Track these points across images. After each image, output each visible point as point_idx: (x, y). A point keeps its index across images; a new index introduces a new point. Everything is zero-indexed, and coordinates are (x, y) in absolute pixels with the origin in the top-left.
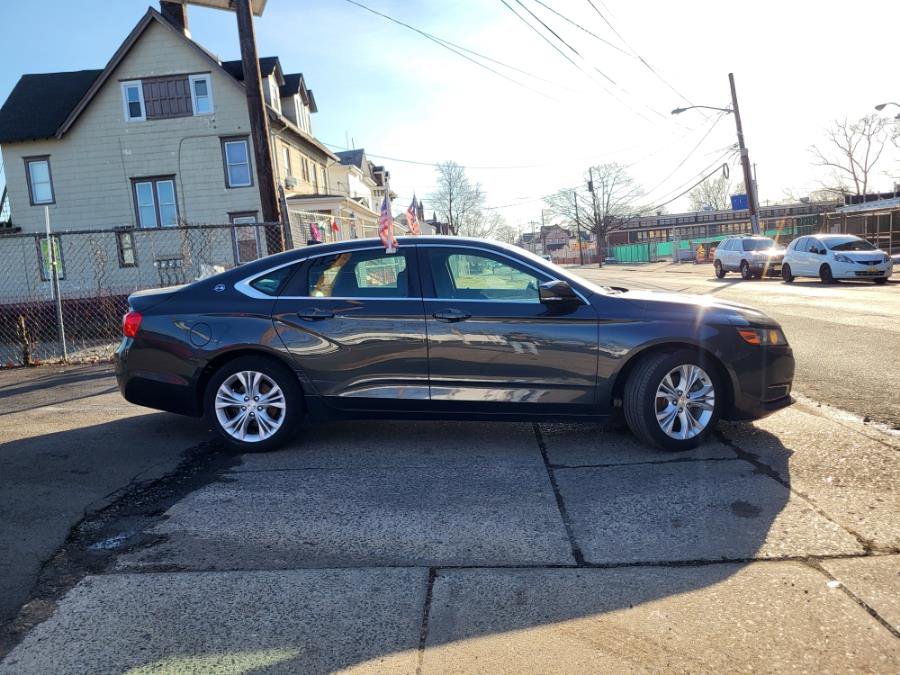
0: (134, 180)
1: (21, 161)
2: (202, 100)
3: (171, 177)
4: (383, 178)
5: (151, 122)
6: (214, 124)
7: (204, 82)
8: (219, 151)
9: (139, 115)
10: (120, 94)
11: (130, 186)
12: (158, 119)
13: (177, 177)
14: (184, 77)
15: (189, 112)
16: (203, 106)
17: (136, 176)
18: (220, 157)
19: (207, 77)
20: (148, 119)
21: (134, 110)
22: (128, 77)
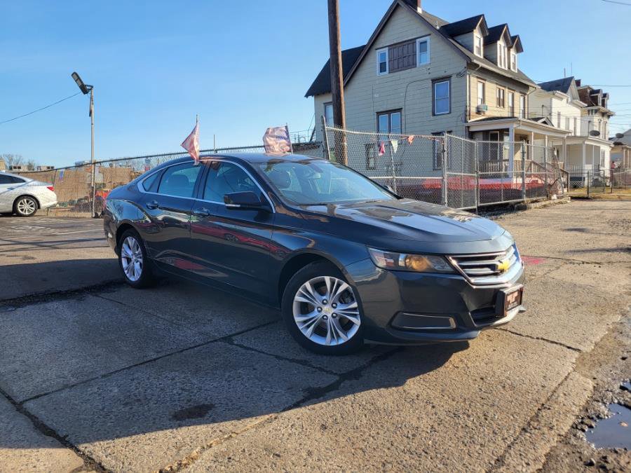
0: (379, 113)
1: (323, 105)
2: (423, 56)
3: (400, 110)
4: (600, 99)
5: (392, 75)
6: (429, 71)
7: (426, 42)
8: (430, 90)
9: (385, 71)
10: (375, 58)
11: (376, 117)
12: (395, 72)
13: (403, 109)
14: (413, 41)
15: (414, 65)
16: (423, 59)
17: (379, 111)
18: (431, 94)
19: (427, 38)
20: (389, 72)
21: (383, 68)
22: (381, 46)
